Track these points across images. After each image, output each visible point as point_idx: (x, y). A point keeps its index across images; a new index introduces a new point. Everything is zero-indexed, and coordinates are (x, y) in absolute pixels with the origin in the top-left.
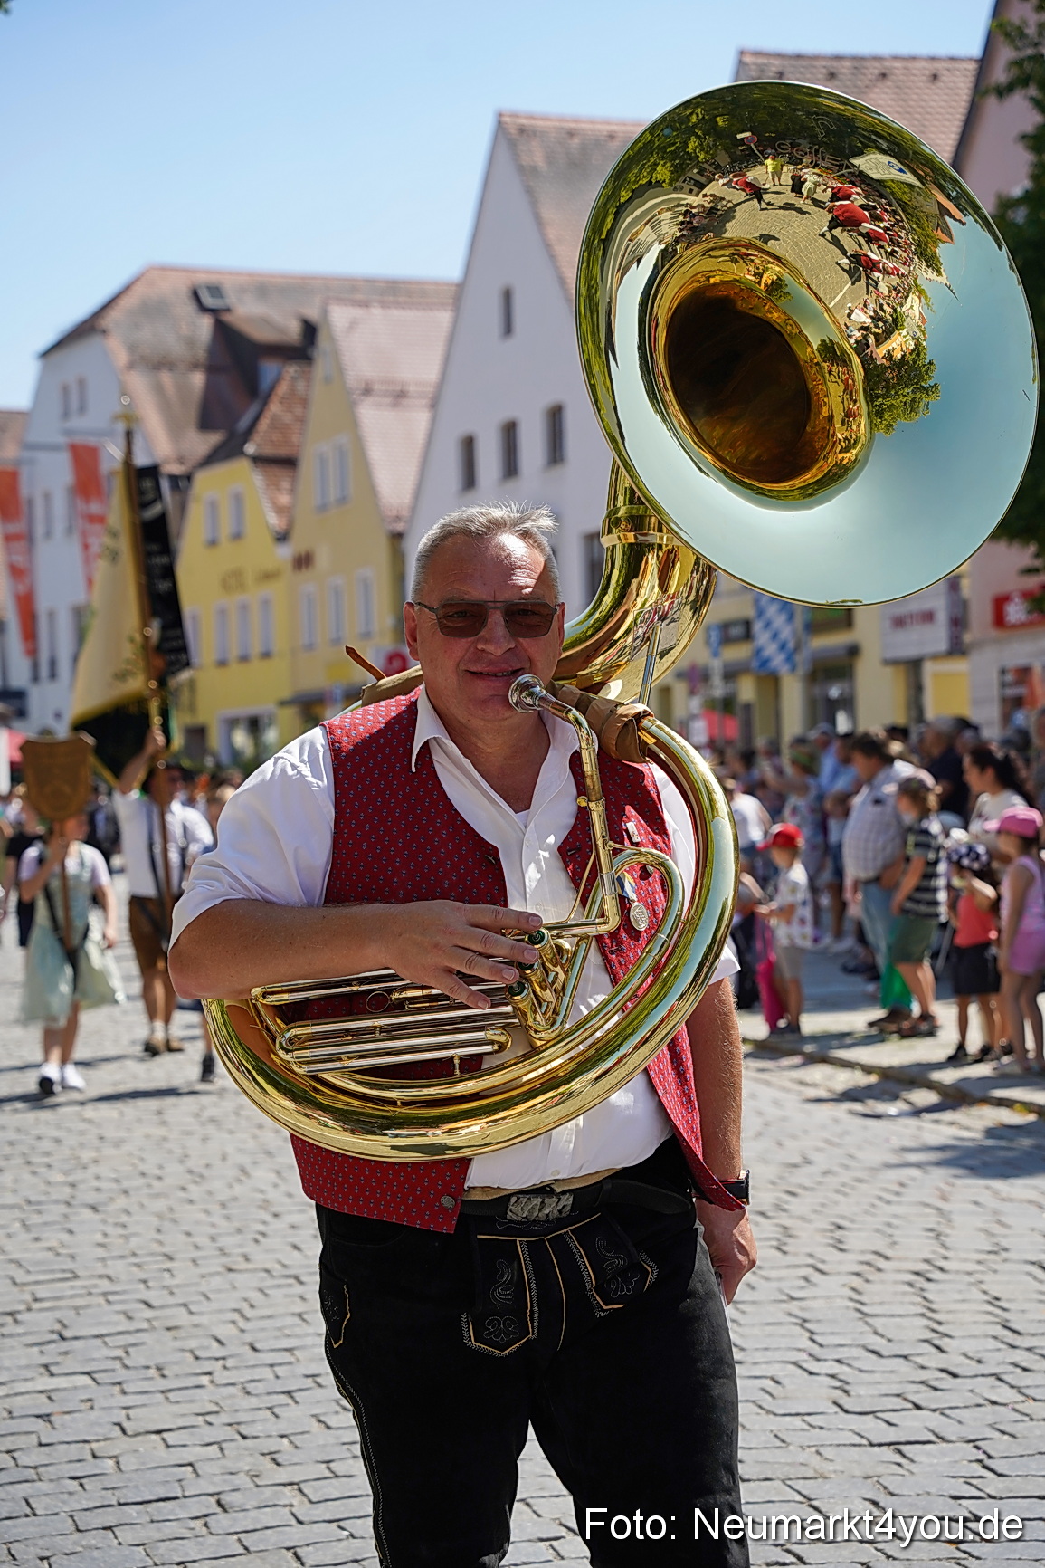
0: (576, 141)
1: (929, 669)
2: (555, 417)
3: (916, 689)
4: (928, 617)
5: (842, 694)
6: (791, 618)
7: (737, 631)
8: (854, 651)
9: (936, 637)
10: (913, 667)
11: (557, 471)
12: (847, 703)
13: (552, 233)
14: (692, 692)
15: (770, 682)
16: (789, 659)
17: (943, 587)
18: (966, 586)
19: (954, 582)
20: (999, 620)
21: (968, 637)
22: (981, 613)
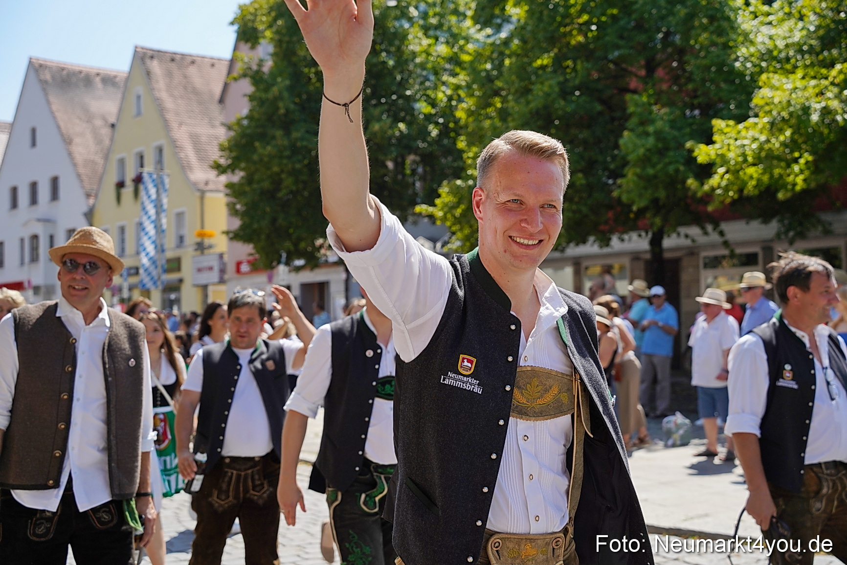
0: (65, 72)
1: (211, 289)
2: (55, 182)
3: (206, 296)
4: (211, 268)
5: (176, 298)
6: (156, 267)
7: (133, 271)
8: (181, 281)
9: (214, 276)
10: (205, 287)
11: (55, 203)
12: (178, 301)
13: (54, 107)
14: (113, 295)
15: (147, 293)
16: (155, 283)
17: (216, 257)
18: (226, 257)
19: (221, 256)
20: (238, 271)
21: (226, 277)
22: (231, 268)
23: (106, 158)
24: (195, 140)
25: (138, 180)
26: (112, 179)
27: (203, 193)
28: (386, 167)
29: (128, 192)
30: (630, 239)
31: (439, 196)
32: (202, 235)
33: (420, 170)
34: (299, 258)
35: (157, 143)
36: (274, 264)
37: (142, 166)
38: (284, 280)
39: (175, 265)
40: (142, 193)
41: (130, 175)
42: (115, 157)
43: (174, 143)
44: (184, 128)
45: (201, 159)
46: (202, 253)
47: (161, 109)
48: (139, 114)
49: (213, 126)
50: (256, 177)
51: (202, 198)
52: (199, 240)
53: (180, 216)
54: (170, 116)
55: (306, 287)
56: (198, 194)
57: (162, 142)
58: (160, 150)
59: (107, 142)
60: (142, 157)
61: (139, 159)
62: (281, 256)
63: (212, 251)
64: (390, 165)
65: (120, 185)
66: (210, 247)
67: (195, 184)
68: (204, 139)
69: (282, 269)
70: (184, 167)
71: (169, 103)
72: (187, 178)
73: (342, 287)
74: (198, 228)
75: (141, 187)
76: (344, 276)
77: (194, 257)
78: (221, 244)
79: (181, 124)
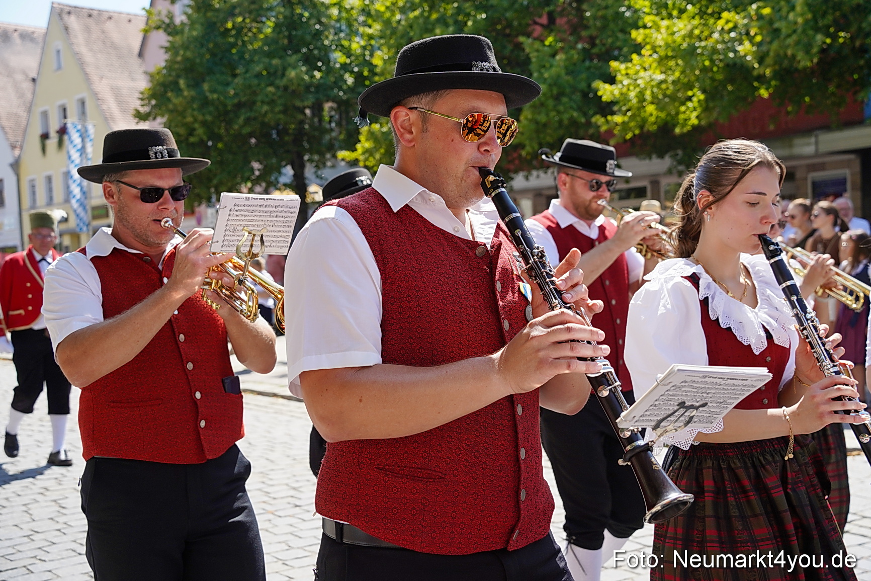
23: (29, 110)
24: (117, 93)
25: (63, 131)
26: (36, 131)
28: (304, 113)
29: (52, 142)
31: (359, 141)
35: (80, 96)
37: (65, 117)
39: (103, 212)
40: (67, 143)
41: (54, 127)
42: (38, 110)
43: (95, 95)
44: (104, 81)
45: (123, 111)
47: (81, 64)
48: (59, 68)
49: (133, 79)
54: (89, 70)
57: (84, 94)
58: (83, 103)
59: (29, 96)
60: (65, 110)
61: (61, 111)
64: (308, 112)
65: (45, 136)
68: (125, 91)
69: (210, 212)
70: (108, 120)
71: (88, 57)
75: (66, 137)
79: (102, 78)
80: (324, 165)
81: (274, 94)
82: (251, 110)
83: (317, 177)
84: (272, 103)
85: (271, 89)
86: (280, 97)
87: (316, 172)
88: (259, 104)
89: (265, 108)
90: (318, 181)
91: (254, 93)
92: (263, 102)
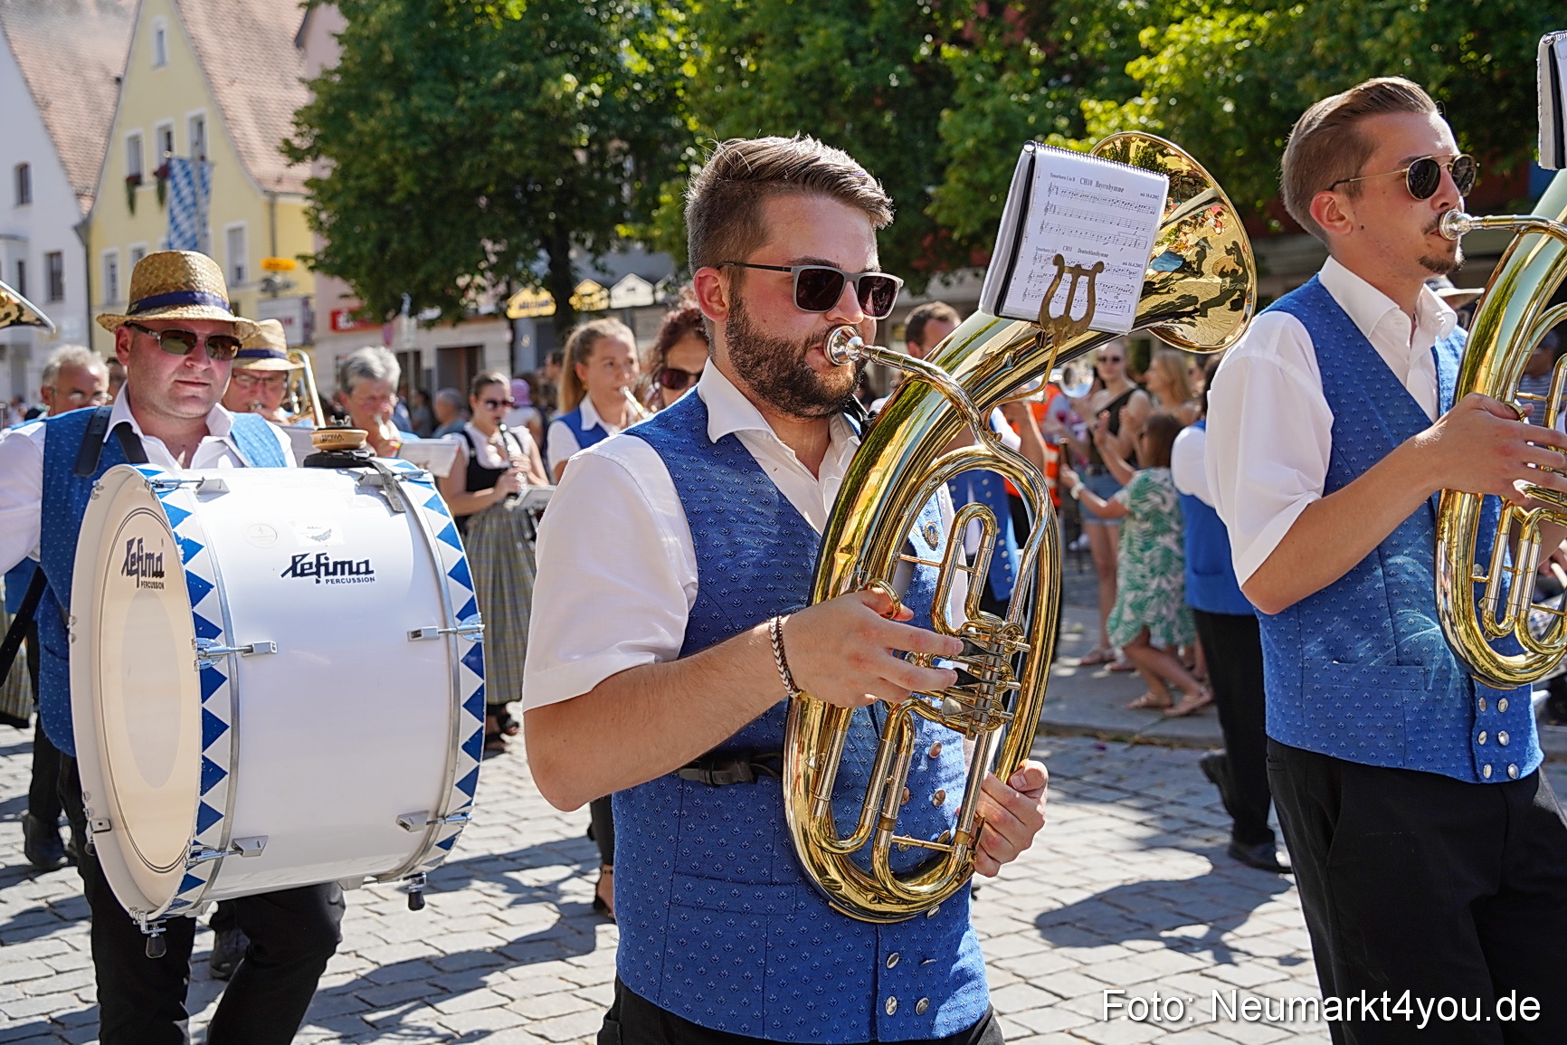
2: (23, 172)
11: (25, 209)
13: (17, 47)
17: (298, 303)
18: (313, 303)
19: (305, 301)
20: (334, 326)
21: (314, 336)
22: (322, 322)
23: (109, 134)
24: (257, 106)
25: (164, 173)
26: (121, 170)
27: (273, 196)
28: (575, 158)
29: (147, 191)
30: (961, 280)
31: (658, 205)
32: (273, 267)
33: (629, 164)
34: (432, 307)
35: (195, 112)
36: (390, 315)
37: (170, 149)
38: (408, 340)
40: (170, 193)
41: (150, 164)
42: (124, 134)
43: (221, 111)
44: (238, 88)
45: (267, 140)
46: (275, 296)
47: (199, 55)
48: (161, 62)
49: (288, 87)
50: (355, 169)
51: (272, 206)
52: (268, 274)
53: (235, 233)
54: (214, 67)
55: (445, 353)
56: (265, 198)
57: (203, 110)
58: (201, 124)
59: (110, 108)
60: (169, 135)
61: (164, 138)
62: (402, 302)
63: (288, 293)
64: (581, 156)
65: (134, 181)
66: (287, 286)
67: (259, 181)
68: (273, 106)
69: (405, 323)
70: (241, 156)
71: (211, 44)
72: (247, 170)
73: (505, 355)
74: (265, 256)
75: (169, 184)
76: (508, 336)
77: (260, 302)
78: (306, 282)
79: (233, 82)
80: (608, 247)
81: (522, 123)
82: (483, 151)
83: (597, 268)
84: (518, 137)
85: (517, 114)
86: (534, 127)
87: (593, 261)
88: (496, 140)
89: (509, 147)
90: (598, 276)
91: (490, 122)
92: (504, 138)
